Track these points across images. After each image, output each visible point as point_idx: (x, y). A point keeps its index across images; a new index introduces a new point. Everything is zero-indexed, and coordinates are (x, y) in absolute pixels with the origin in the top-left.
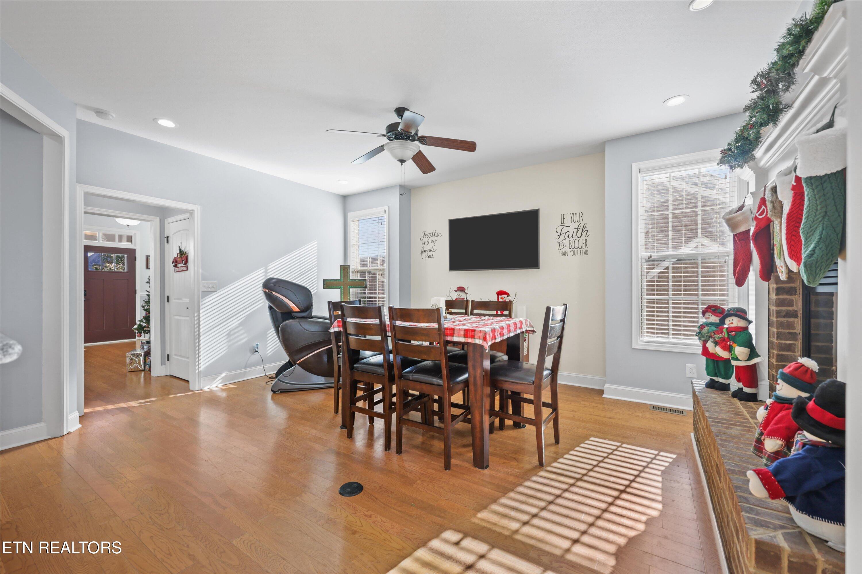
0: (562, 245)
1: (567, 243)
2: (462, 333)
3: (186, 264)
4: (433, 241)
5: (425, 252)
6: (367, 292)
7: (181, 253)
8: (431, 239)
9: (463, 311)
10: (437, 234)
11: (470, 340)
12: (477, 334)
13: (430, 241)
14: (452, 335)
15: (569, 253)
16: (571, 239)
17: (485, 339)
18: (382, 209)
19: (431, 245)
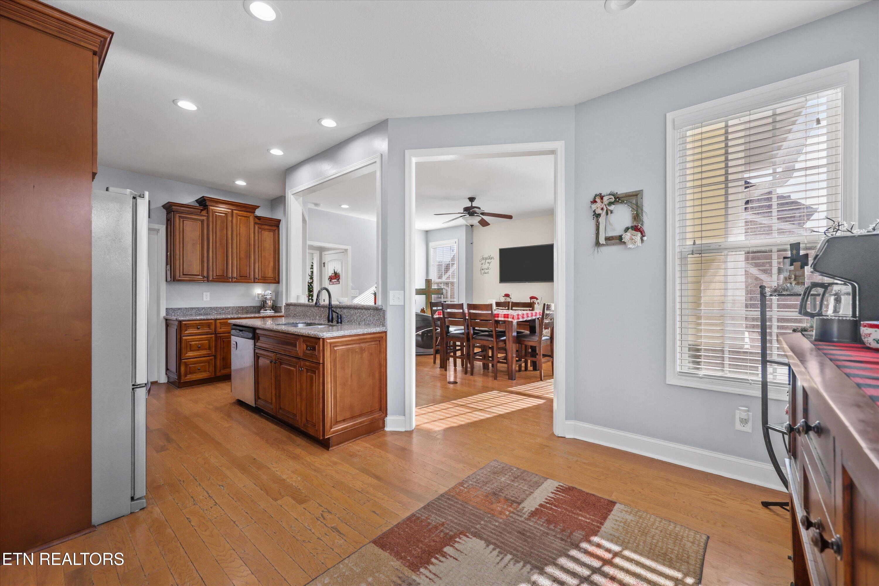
2: (503, 316)
3: (338, 280)
4: (488, 263)
5: (483, 270)
6: (442, 297)
7: (335, 273)
8: (487, 261)
10: (491, 258)
11: (506, 319)
12: (509, 316)
13: (487, 262)
14: (498, 317)
17: (513, 318)
18: (454, 241)
19: (487, 265)
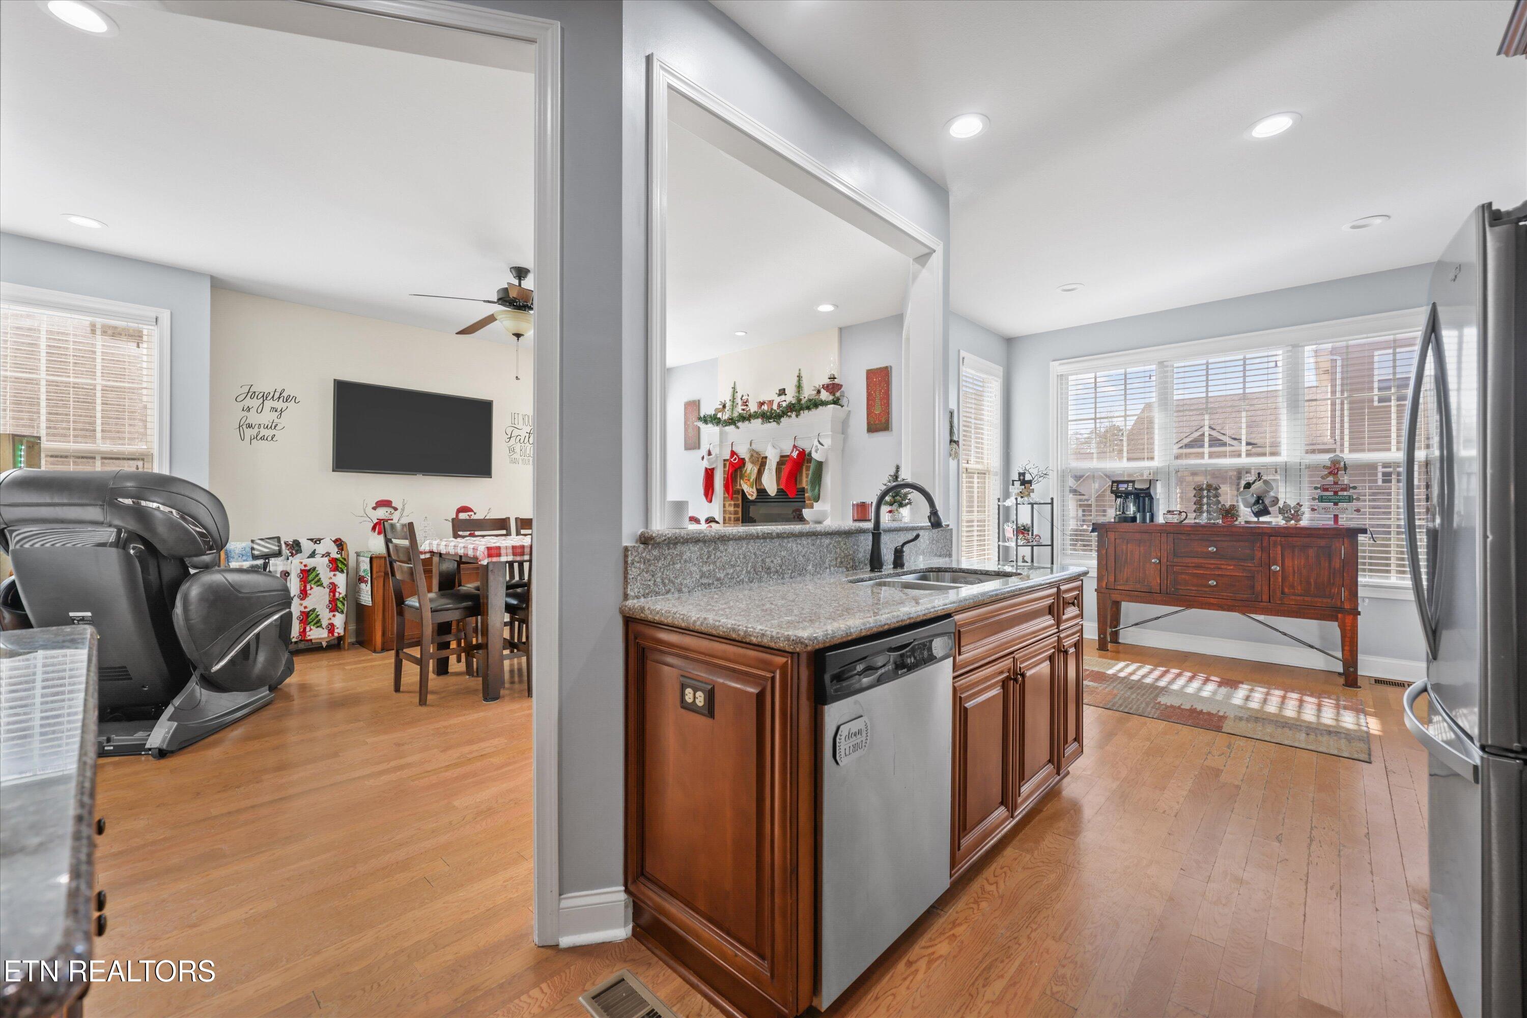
0: (512, 450)
1: (518, 449)
4: (274, 409)
5: (250, 426)
8: (271, 404)
9: (504, 532)
10: (285, 398)
13: (267, 408)
15: (520, 461)
16: (523, 445)
19: (267, 417)
